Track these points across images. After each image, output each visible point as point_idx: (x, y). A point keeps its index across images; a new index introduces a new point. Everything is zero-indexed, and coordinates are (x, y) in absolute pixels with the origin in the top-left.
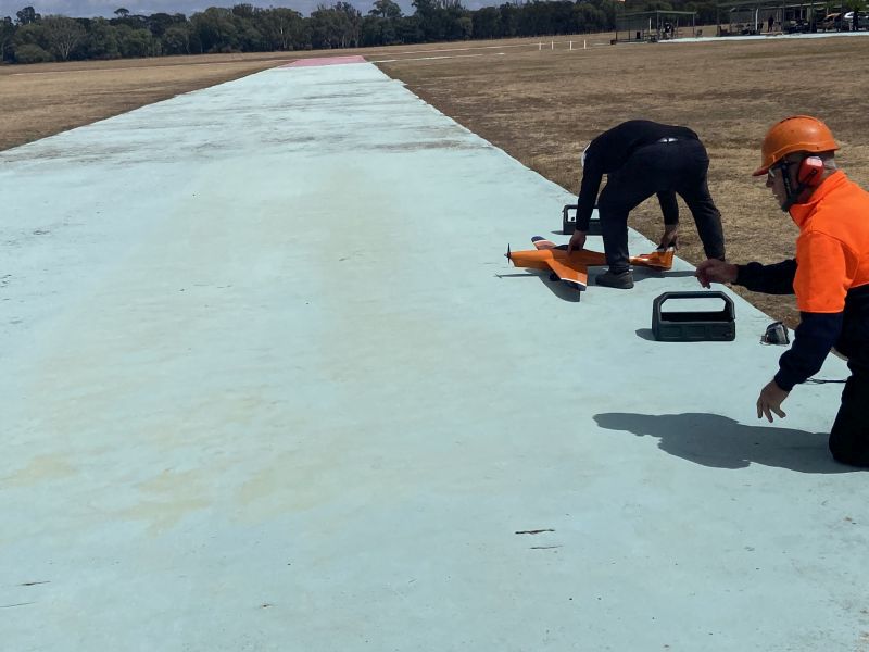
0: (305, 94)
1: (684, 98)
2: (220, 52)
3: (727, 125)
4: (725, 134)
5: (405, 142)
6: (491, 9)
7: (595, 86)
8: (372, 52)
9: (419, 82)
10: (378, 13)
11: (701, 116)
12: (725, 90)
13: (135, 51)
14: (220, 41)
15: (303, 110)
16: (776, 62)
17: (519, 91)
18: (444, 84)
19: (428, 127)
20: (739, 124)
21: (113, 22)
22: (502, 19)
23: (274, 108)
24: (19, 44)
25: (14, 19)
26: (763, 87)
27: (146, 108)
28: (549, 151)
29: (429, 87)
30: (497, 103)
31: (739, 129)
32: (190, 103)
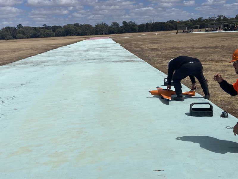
0: (93, 47)
1: (197, 48)
2: (70, 36)
3: (209, 56)
4: (208, 58)
5: (120, 60)
6: (143, 24)
7: (172, 45)
8: (111, 36)
9: (124, 44)
10: (113, 25)
11: (201, 54)
12: (208, 46)
13: (48, 36)
14: (71, 33)
15: (93, 51)
16: (222, 39)
17: (151, 46)
18: (131, 44)
19: (127, 56)
20: (212, 56)
21: (42, 28)
22: (146, 27)
23: (85, 51)
24: (18, 34)
25: (16, 27)
26: (218, 45)
27: (51, 51)
28: (160, 63)
29: (127, 45)
30: (145, 49)
31: (212, 57)
32: (63, 49)
